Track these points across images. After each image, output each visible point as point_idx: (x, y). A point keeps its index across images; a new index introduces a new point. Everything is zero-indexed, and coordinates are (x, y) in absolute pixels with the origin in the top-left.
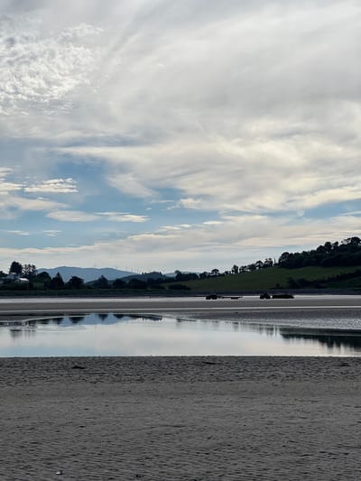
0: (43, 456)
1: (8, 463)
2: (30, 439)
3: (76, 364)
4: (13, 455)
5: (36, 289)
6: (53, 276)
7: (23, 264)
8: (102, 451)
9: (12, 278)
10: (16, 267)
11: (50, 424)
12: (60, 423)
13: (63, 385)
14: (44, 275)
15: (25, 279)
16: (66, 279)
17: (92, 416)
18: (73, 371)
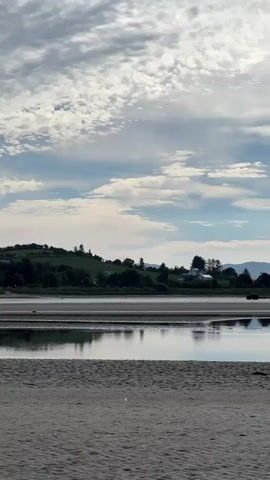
0: (188, 466)
1: (145, 471)
2: (177, 446)
3: (258, 370)
4: (153, 463)
5: (220, 287)
6: (239, 272)
7: (206, 259)
8: (260, 464)
9: (194, 274)
10: (198, 262)
11: (205, 430)
12: (217, 430)
13: (236, 391)
14: (230, 271)
15: (209, 276)
16: (255, 276)
17: (257, 424)
18: (253, 377)
